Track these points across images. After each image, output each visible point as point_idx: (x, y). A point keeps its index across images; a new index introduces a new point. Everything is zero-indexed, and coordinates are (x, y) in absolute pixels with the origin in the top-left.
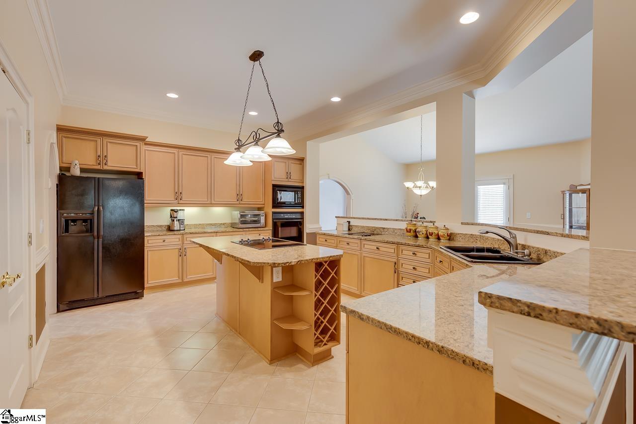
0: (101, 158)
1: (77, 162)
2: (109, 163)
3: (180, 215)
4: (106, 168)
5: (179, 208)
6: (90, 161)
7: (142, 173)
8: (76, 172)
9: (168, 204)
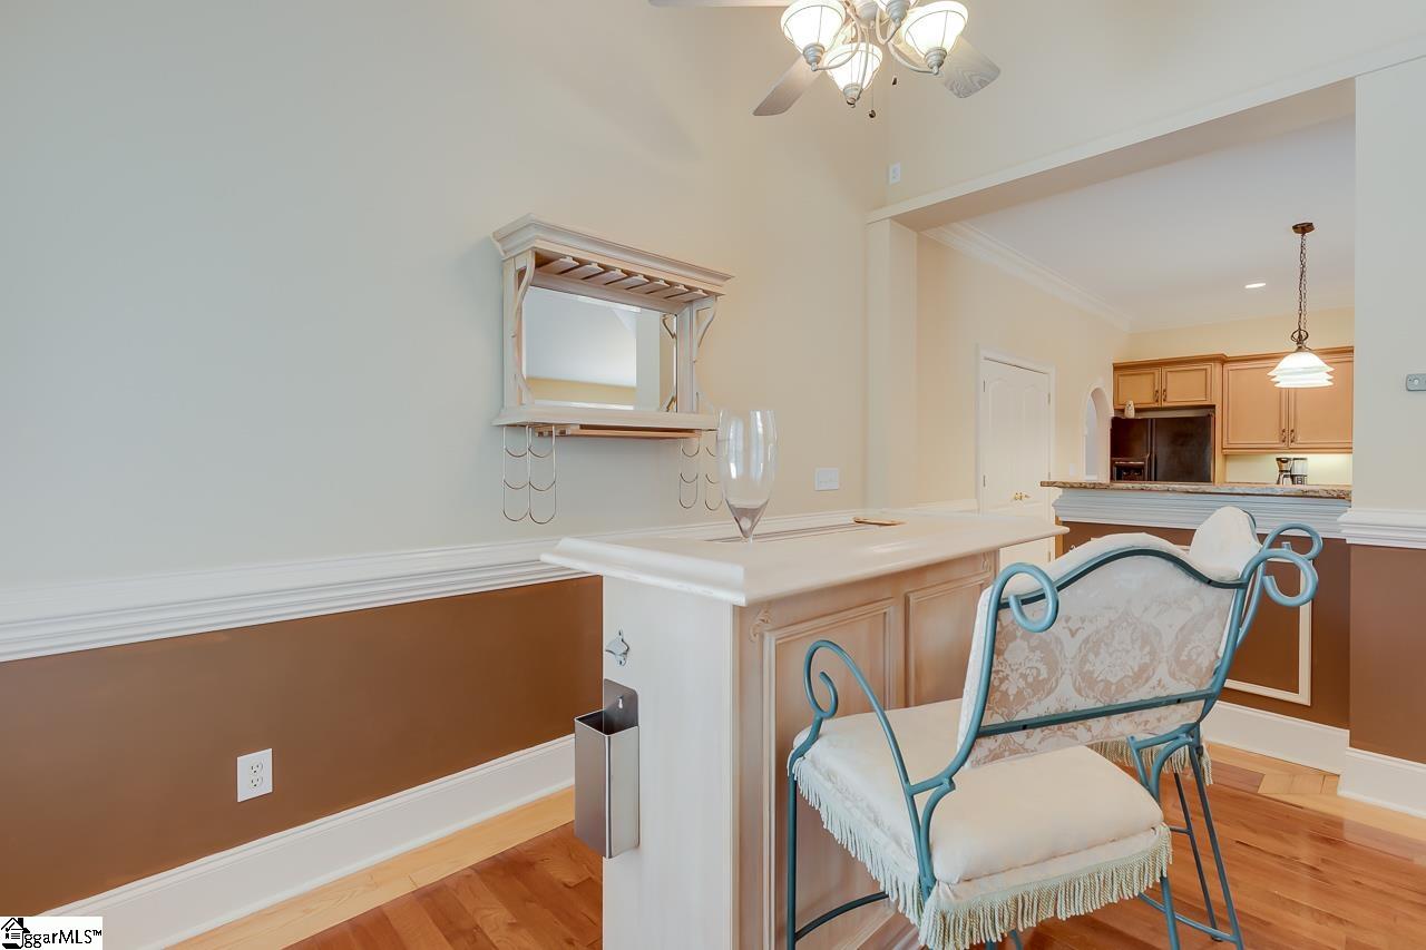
0: (1160, 394)
1: (1131, 403)
2: (1168, 399)
3: (1298, 468)
4: (1165, 404)
5: (1288, 456)
6: (1146, 399)
7: (1213, 407)
8: (1131, 414)
9: (1271, 449)
